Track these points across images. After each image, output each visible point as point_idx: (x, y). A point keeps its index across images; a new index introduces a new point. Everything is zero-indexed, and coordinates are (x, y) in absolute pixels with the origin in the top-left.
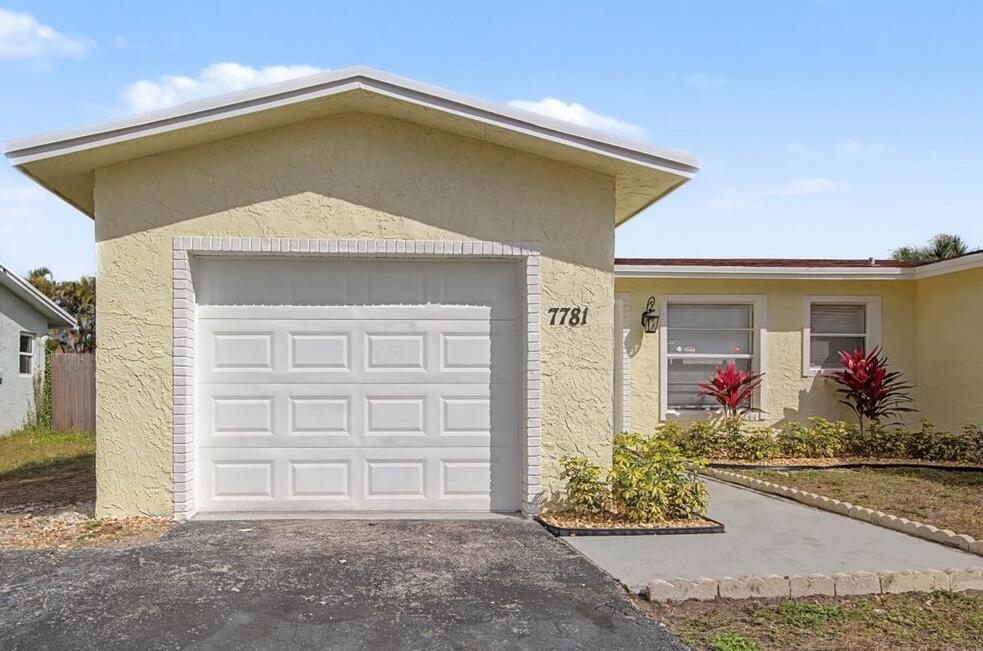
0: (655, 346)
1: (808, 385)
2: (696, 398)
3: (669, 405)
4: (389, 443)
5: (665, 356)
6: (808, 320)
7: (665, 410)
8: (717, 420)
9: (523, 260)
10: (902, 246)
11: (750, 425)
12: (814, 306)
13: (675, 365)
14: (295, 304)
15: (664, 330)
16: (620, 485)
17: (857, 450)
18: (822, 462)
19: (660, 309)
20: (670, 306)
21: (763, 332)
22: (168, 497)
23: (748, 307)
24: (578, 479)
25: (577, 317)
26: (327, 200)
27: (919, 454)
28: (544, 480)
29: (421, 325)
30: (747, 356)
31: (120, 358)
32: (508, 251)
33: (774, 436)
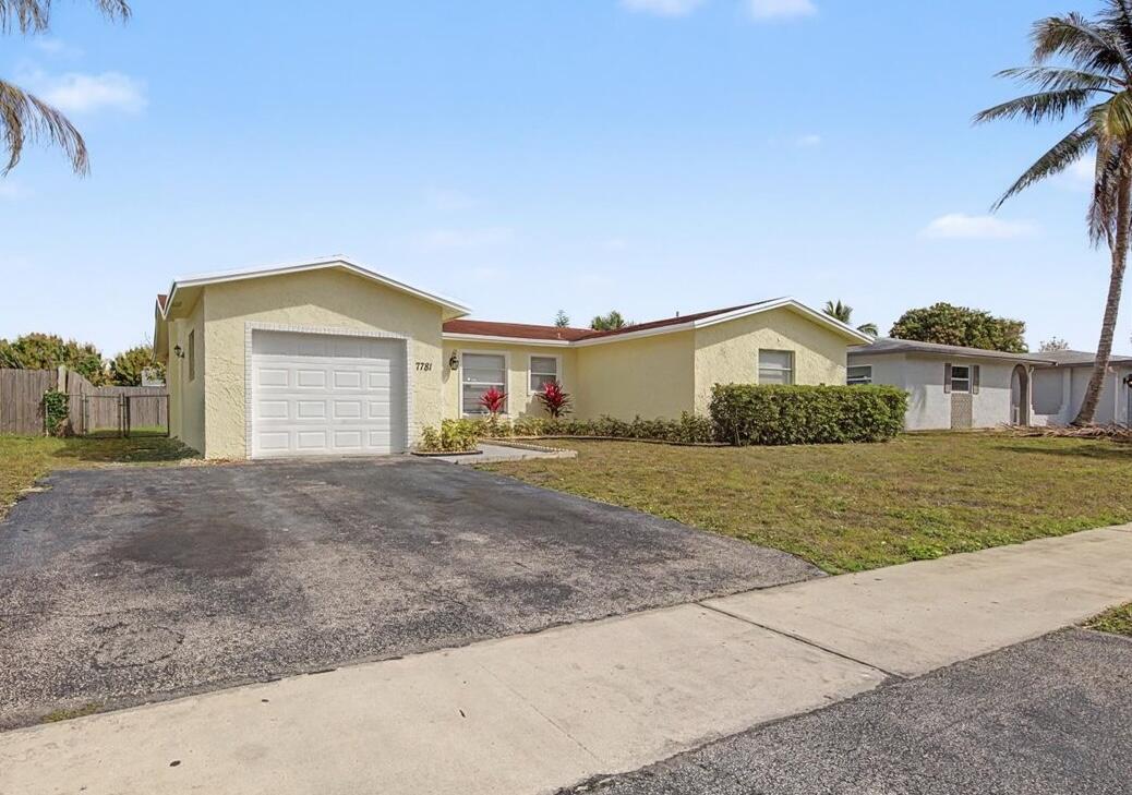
0: (457, 376)
1: (530, 400)
2: (477, 406)
3: (464, 411)
4: (344, 422)
5: (462, 383)
6: (530, 366)
7: (462, 414)
8: (487, 417)
9: (404, 341)
10: (596, 316)
11: (501, 420)
12: (533, 358)
13: (466, 388)
14: (300, 355)
15: (461, 368)
16: (445, 436)
17: (547, 432)
18: (532, 437)
19: (459, 358)
20: (464, 355)
21: (509, 371)
22: (242, 448)
23: (503, 357)
24: (429, 436)
25: (427, 367)
26: (320, 309)
27: (572, 433)
28: (415, 437)
29: (358, 368)
30: (501, 384)
31: (218, 380)
32: (395, 336)
33: (512, 426)
